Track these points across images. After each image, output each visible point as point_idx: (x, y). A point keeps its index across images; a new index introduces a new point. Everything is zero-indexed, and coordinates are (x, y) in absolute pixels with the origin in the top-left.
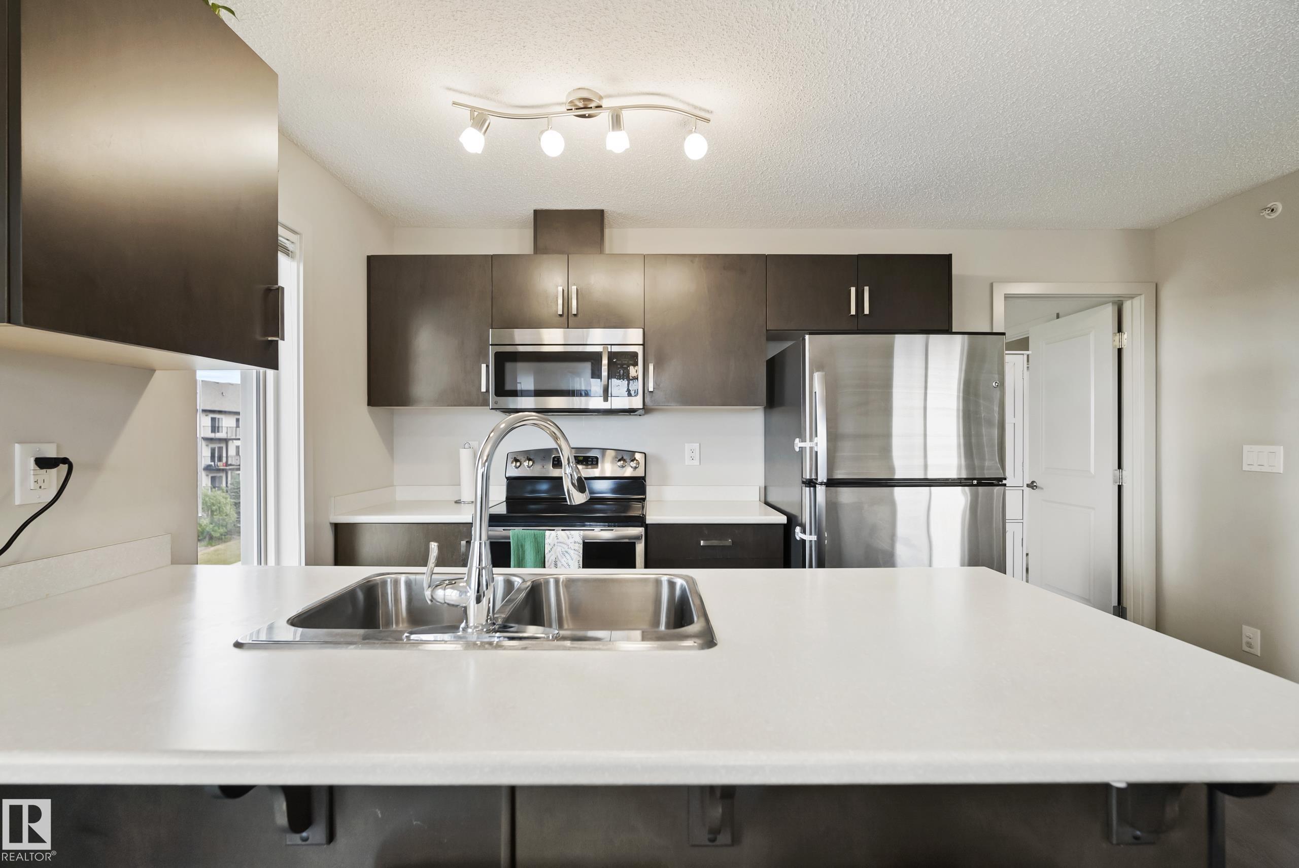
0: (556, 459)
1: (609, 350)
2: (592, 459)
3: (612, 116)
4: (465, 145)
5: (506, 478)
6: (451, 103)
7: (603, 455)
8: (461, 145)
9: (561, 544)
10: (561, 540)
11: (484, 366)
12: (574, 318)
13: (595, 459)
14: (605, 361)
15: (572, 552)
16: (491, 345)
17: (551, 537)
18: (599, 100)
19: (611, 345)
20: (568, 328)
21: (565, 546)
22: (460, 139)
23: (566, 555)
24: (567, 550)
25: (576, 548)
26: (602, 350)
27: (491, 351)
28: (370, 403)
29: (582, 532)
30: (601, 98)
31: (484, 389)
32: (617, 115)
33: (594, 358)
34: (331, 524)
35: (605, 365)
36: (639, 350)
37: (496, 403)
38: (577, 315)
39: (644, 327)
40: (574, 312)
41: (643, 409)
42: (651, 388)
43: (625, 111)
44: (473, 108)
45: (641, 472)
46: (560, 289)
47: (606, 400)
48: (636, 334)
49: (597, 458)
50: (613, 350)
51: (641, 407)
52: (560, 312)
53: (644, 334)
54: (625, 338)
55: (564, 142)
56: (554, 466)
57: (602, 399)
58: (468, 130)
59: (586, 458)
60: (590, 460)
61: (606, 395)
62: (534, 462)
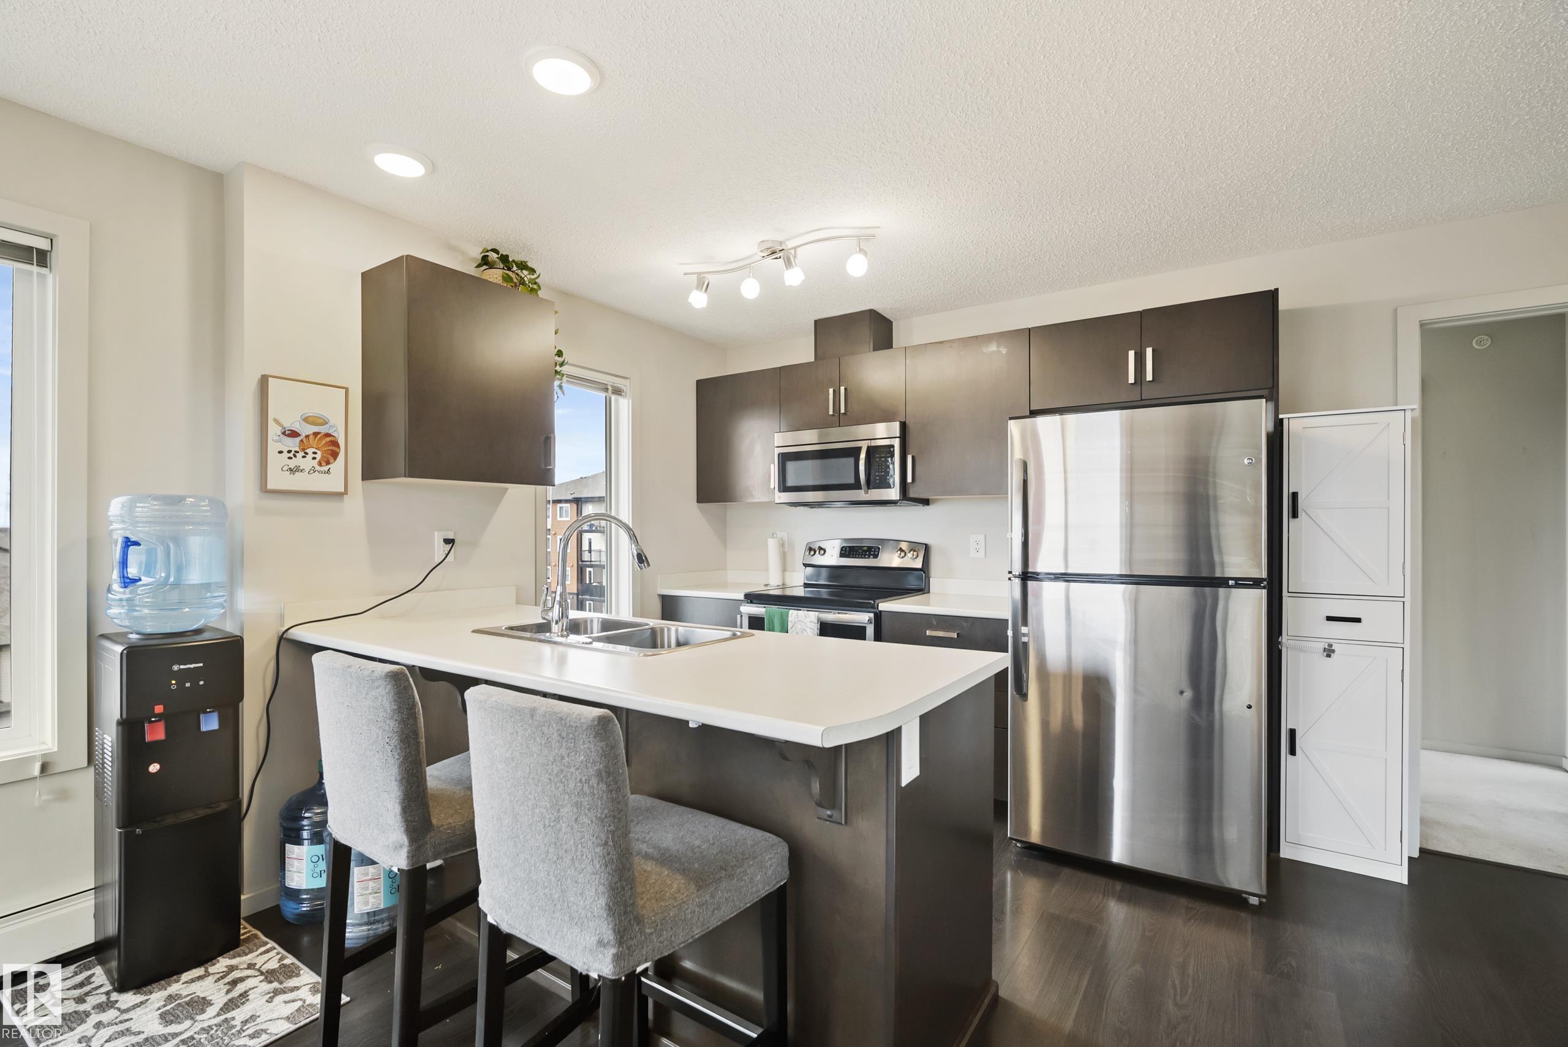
0: (844, 549)
1: (870, 445)
2: (875, 550)
3: (785, 260)
4: (693, 304)
6: (683, 274)
7: (882, 546)
8: (690, 304)
9: (800, 623)
10: (800, 619)
11: (772, 466)
12: (843, 417)
13: (877, 550)
14: (863, 456)
15: (808, 630)
16: (776, 447)
17: (793, 616)
18: (781, 246)
19: (870, 439)
20: (840, 426)
21: (803, 624)
22: (690, 300)
23: (804, 632)
24: (805, 628)
25: (812, 627)
26: (862, 445)
27: (776, 452)
28: (699, 500)
29: (817, 613)
30: (781, 243)
31: (772, 487)
32: (788, 258)
33: (854, 452)
34: (659, 595)
35: (862, 459)
36: (896, 443)
37: (781, 498)
38: (845, 414)
39: (904, 420)
40: (843, 411)
41: (903, 500)
42: (909, 480)
43: (798, 250)
44: (699, 274)
45: (918, 564)
46: (831, 391)
47: (867, 493)
48: (896, 427)
49: (879, 548)
50: (872, 445)
51: (898, 499)
52: (831, 412)
53: (904, 426)
54: (884, 433)
55: (757, 283)
56: (842, 555)
57: (862, 492)
58: (695, 291)
59: (870, 548)
60: (873, 550)
61: (866, 488)
62: (825, 551)
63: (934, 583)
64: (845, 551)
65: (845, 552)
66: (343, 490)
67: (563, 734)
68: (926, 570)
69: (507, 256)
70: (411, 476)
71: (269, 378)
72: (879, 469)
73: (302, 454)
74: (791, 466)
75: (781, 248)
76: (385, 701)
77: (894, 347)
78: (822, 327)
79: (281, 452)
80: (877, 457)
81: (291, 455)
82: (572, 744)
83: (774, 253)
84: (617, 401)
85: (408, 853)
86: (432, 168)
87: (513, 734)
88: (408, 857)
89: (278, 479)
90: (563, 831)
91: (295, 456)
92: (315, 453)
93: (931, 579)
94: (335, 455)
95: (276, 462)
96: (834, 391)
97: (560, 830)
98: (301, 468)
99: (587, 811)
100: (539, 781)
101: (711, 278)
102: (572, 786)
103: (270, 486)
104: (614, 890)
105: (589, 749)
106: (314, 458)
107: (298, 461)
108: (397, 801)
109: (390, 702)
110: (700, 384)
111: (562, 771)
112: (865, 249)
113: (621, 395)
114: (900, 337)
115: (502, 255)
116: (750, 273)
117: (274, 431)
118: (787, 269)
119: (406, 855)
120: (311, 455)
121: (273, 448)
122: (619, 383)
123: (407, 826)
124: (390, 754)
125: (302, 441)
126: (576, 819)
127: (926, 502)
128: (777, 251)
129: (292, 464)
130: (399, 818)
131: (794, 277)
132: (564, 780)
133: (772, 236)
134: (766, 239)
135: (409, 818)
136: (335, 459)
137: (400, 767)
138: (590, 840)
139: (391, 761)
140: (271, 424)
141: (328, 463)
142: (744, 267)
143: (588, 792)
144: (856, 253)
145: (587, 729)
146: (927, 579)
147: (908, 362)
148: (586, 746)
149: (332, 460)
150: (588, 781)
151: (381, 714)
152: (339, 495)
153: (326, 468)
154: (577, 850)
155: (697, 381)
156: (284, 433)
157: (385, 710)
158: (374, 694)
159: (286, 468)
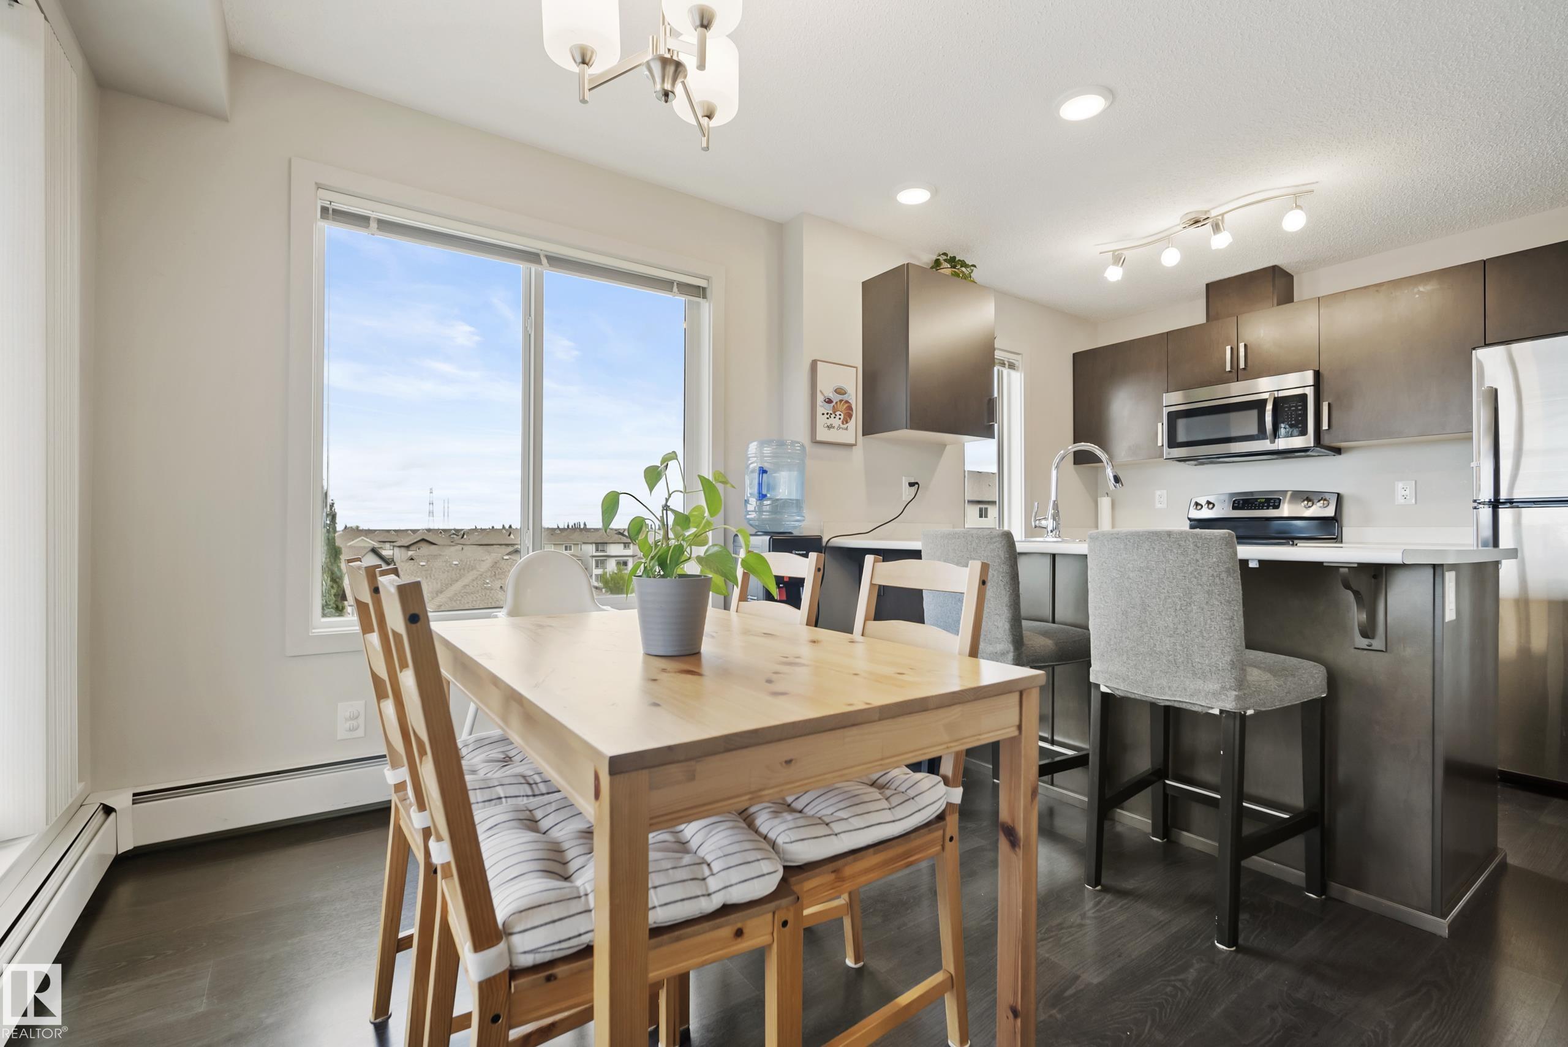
0: (1236, 502)
1: (1276, 396)
2: (1275, 501)
3: (1212, 226)
4: (1108, 278)
5: (1189, 519)
6: (1098, 253)
7: (1285, 498)
8: (1106, 279)
11: (1160, 425)
12: (1243, 372)
13: (1278, 501)
14: (1269, 407)
16: (1166, 406)
18: (1206, 215)
19: (1278, 391)
20: (1238, 381)
22: (1105, 275)
26: (1267, 397)
27: (1165, 411)
28: (1075, 463)
30: (1206, 212)
31: (1160, 444)
32: (1216, 224)
33: (1260, 405)
35: (1269, 410)
36: (1310, 392)
37: (1169, 454)
38: (1244, 369)
39: (1317, 369)
40: (1242, 366)
41: (1317, 447)
42: (1325, 426)
43: (1225, 216)
44: (1114, 251)
45: (1330, 512)
46: (1228, 348)
47: (1273, 442)
48: (1309, 377)
49: (1280, 500)
50: (1279, 396)
51: (1312, 445)
52: (1228, 368)
53: (1317, 375)
54: (1297, 383)
55: (1179, 252)
56: (1234, 508)
57: (1268, 441)
58: (1111, 266)
59: (1268, 500)
60: (1272, 501)
61: (1273, 437)
62: (1214, 505)
63: (1347, 532)
64: (1239, 503)
65: (1239, 505)
66: (854, 442)
67: (1198, 544)
68: (1339, 519)
69: (955, 257)
70: (912, 428)
71: (818, 362)
72: (1288, 418)
73: (833, 416)
74: (1181, 423)
75: (1205, 217)
76: (1000, 552)
77: (1295, 301)
78: (1215, 290)
79: (823, 414)
80: (1287, 407)
81: (828, 416)
82: (1206, 551)
83: (1197, 222)
84: (1009, 375)
85: (1014, 656)
86: (935, 192)
87: (1149, 550)
88: (1013, 659)
89: (822, 435)
90: (1194, 611)
91: (830, 417)
92: (840, 415)
93: (1343, 528)
94: (850, 416)
95: (821, 420)
96: (1232, 348)
97: (1191, 611)
98: (833, 425)
99: (1217, 596)
100: (1174, 579)
101: (1127, 254)
102: (1204, 579)
103: (818, 439)
104: (1237, 651)
105: (1221, 553)
106: (840, 419)
107: (832, 421)
108: (1007, 620)
109: (1004, 552)
110: (1079, 359)
111: (1196, 570)
112: (1301, 205)
113: (1014, 369)
114: (1302, 289)
115: (950, 257)
116: (1169, 243)
117: (820, 399)
118: (1214, 233)
119: (1012, 657)
120: (838, 417)
121: (820, 410)
122: (1012, 358)
123: (1014, 638)
124: (1002, 588)
125: (834, 406)
126: (1207, 602)
127: (1338, 451)
128: (1202, 220)
129: (829, 422)
130: (1008, 632)
131: (1221, 241)
132: (1197, 576)
133: (1195, 206)
134: (1191, 211)
135: (1015, 633)
136: (850, 420)
137: (1009, 597)
138: (1219, 616)
139: (1003, 592)
140: (819, 394)
141: (847, 422)
142: (1165, 239)
143: (1219, 583)
144: (1292, 209)
145: (1220, 539)
146: (1340, 529)
147: (1321, 311)
148: (1218, 551)
149: (849, 420)
150: (1219, 576)
151: (997, 561)
152: (851, 446)
153: (845, 426)
154: (1206, 624)
155: (1074, 354)
156: (825, 401)
157: (1000, 558)
158: (991, 547)
159: (826, 425)
